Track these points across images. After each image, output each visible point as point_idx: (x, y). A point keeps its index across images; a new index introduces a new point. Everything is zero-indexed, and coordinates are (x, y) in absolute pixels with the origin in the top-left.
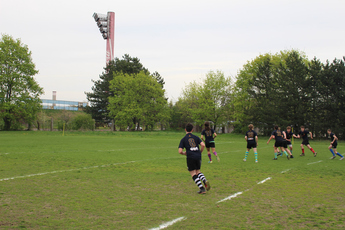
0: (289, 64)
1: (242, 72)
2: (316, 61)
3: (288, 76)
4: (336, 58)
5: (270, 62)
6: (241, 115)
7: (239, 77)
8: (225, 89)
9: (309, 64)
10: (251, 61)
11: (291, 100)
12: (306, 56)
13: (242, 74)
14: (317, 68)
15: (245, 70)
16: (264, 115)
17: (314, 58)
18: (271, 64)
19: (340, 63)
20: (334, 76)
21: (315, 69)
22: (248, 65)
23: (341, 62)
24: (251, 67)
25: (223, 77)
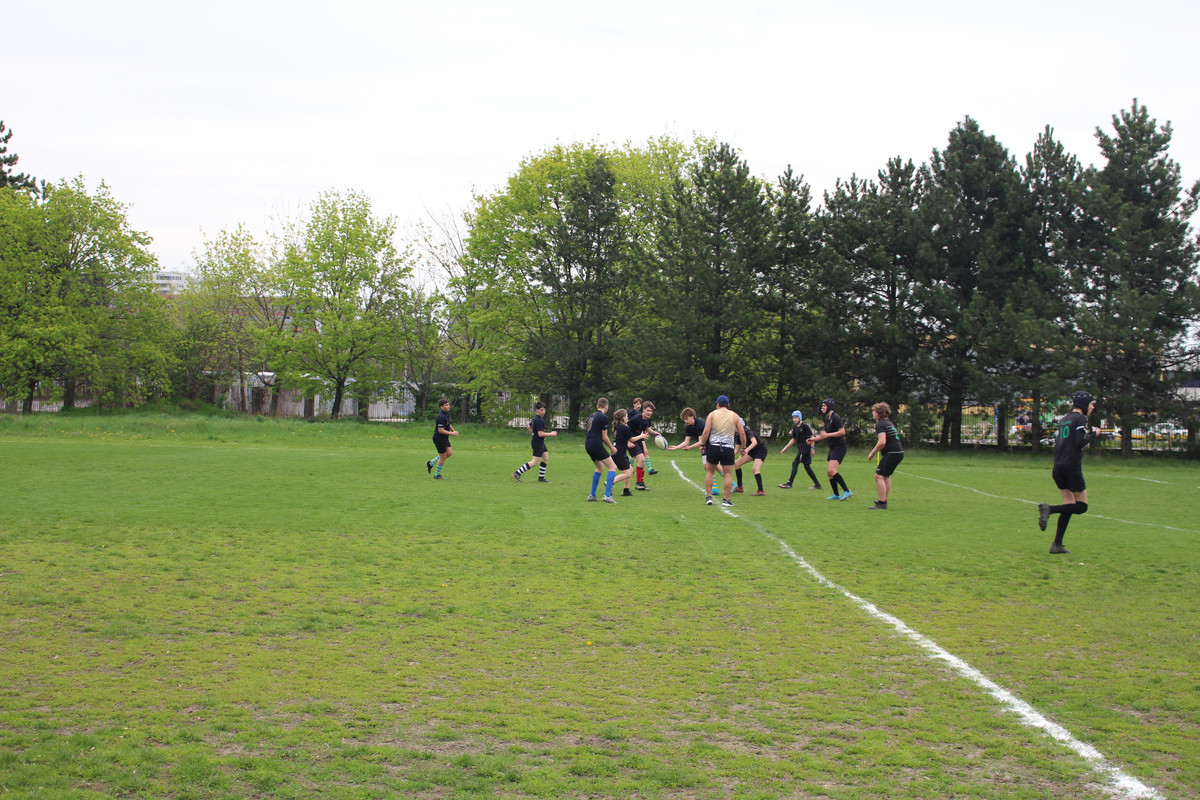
25: (366, 215)
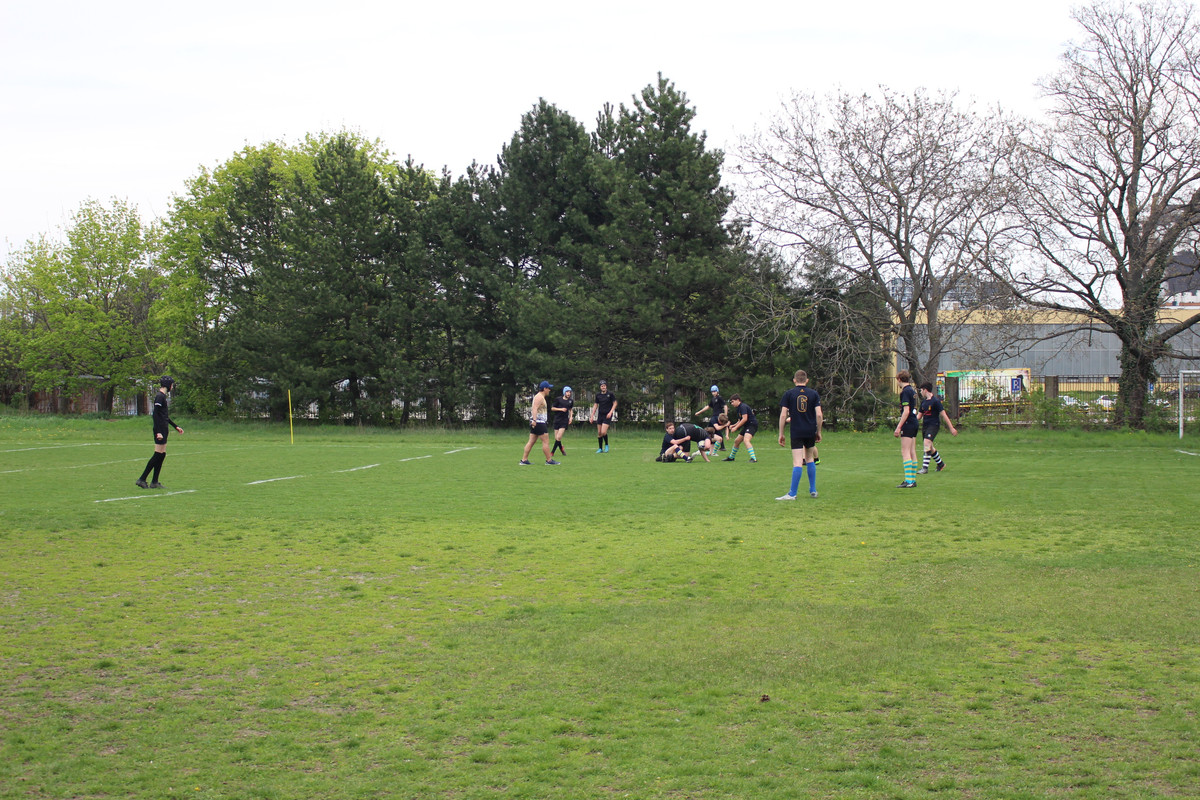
0: (323, 178)
1: (180, 204)
2: (413, 171)
3: (321, 218)
4: (476, 162)
5: (272, 170)
6: (182, 352)
7: (171, 219)
8: (142, 263)
9: (392, 180)
10: (211, 168)
11: (325, 297)
12: (390, 152)
13: (182, 210)
14: (415, 194)
15: (193, 197)
16: (243, 349)
17: (406, 159)
18: (273, 176)
19: (486, 177)
20: (456, 219)
21: (408, 196)
22: (202, 183)
23: (492, 175)
24: (213, 188)
